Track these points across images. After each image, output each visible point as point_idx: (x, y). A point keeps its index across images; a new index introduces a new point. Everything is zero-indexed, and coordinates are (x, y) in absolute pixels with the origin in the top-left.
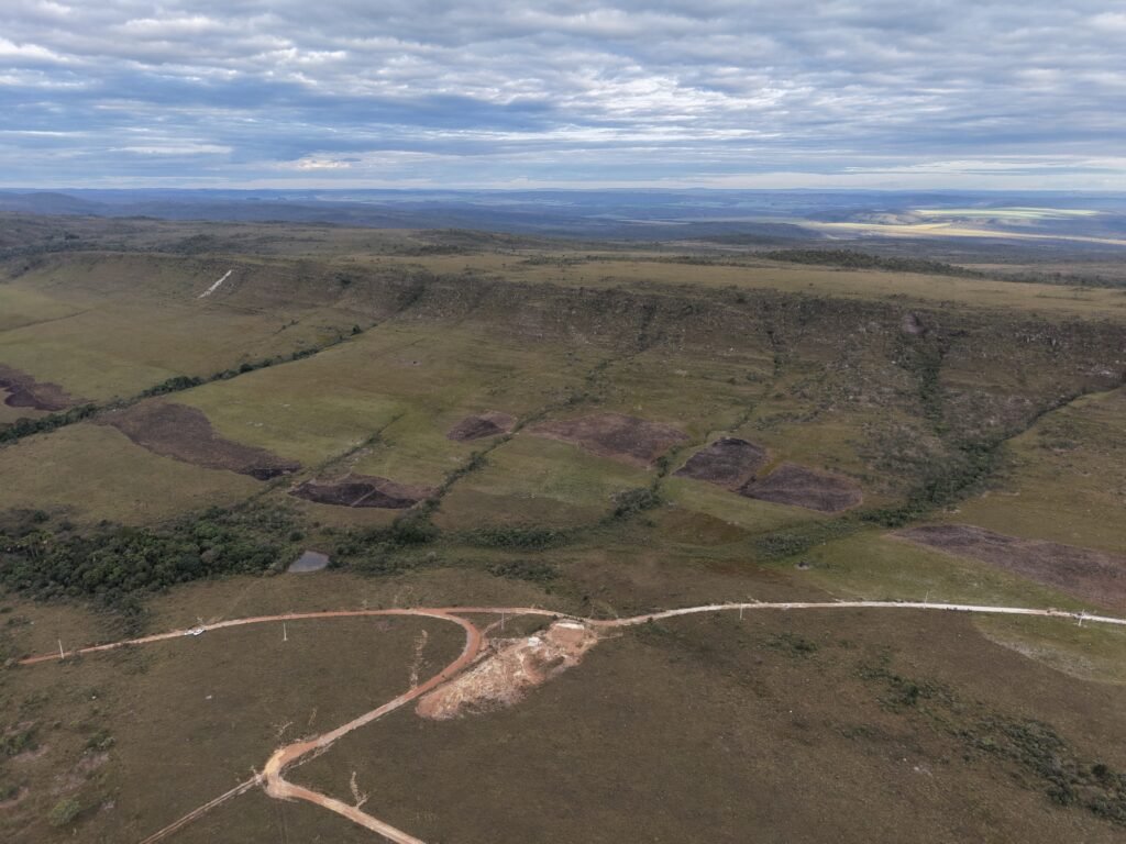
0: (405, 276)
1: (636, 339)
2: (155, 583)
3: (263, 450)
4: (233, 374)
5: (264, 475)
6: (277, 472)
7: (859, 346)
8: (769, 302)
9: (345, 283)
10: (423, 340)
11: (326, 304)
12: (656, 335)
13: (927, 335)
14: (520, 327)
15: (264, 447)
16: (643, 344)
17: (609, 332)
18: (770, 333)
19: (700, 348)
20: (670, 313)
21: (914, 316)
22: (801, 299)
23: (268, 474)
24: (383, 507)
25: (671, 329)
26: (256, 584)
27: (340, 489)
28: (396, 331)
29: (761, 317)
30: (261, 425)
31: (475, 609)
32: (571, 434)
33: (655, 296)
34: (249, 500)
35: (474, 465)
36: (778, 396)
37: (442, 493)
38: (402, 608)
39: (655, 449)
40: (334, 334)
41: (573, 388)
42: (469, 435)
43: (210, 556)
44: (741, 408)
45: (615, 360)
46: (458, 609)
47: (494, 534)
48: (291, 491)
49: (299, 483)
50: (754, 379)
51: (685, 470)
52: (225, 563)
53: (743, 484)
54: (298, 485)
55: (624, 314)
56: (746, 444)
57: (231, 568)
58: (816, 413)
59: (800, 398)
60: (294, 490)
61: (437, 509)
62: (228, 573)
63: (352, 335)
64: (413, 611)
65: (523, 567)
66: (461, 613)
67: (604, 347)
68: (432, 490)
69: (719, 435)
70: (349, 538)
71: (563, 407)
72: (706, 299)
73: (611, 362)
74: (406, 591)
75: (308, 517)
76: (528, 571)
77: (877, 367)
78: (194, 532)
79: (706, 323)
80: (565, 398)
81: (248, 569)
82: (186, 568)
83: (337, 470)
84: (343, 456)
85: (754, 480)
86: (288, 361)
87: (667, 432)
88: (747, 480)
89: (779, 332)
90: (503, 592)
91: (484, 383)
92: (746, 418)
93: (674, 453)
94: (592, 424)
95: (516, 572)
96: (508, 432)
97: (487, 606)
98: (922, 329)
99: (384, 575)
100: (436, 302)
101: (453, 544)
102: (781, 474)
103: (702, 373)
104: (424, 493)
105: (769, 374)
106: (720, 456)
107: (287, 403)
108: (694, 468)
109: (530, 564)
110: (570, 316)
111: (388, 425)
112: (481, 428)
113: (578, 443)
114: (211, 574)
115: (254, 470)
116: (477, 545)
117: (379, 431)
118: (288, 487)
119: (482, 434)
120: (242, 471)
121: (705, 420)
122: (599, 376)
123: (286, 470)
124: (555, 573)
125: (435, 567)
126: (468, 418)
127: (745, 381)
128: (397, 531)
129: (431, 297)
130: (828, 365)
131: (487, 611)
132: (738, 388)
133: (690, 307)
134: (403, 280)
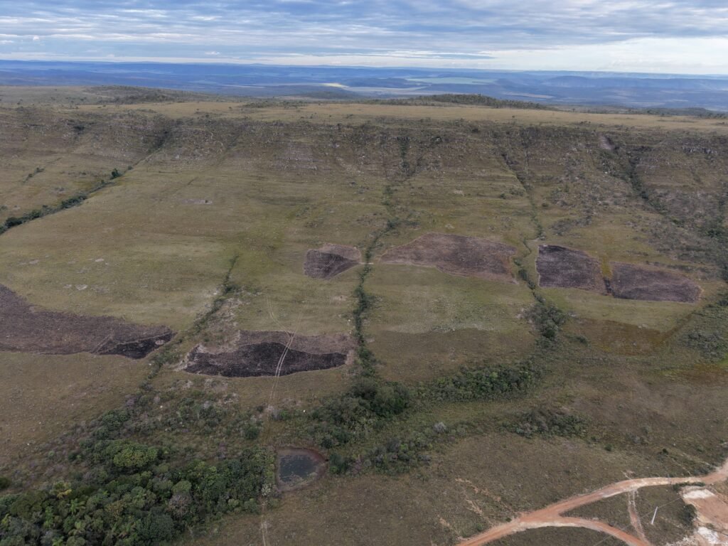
0: (145, 121)
1: (401, 166)
5: (135, 350)
7: (577, 163)
8: (496, 131)
9: (79, 129)
10: (196, 179)
11: (64, 150)
12: (416, 163)
13: (619, 151)
14: (291, 162)
16: (409, 170)
17: (374, 162)
18: (503, 155)
19: (459, 170)
20: (421, 143)
21: (606, 137)
23: (139, 347)
24: (314, 368)
25: (428, 156)
26: (266, 528)
27: (245, 355)
28: (160, 172)
29: (494, 143)
30: (85, 287)
31: (581, 499)
32: (418, 258)
33: (403, 130)
34: (144, 391)
35: (364, 303)
36: (545, 206)
37: (361, 341)
38: (502, 521)
39: (501, 263)
40: (92, 179)
41: (381, 214)
42: (327, 271)
43: (183, 505)
44: (526, 218)
45: (393, 186)
46: (563, 504)
47: (468, 383)
48: (186, 366)
49: (188, 354)
50: (515, 194)
51: (545, 280)
52: (203, 506)
53: (604, 287)
54: (188, 357)
55: (382, 146)
56: (564, 249)
57: (213, 511)
58: (589, 217)
59: (562, 206)
60: (189, 364)
61: (375, 361)
62: (214, 520)
63: (112, 179)
64: (519, 522)
65: (541, 419)
66: (575, 509)
67: (376, 175)
68: (349, 338)
69: (535, 244)
70: (316, 420)
71: (388, 233)
72: (448, 130)
73: (394, 188)
74: (470, 489)
75: (240, 399)
76: (556, 424)
77: (599, 177)
78: (111, 460)
79: (457, 150)
80: (381, 224)
81: (238, 506)
82: (157, 535)
83: (221, 331)
84: (212, 312)
85: (609, 282)
86: (57, 210)
87: (494, 246)
88: (602, 281)
89: (510, 154)
90: (570, 461)
91: (292, 216)
92: (539, 226)
93: (519, 265)
94: (428, 246)
95: (547, 429)
96: (363, 263)
97: (586, 490)
98: (614, 146)
99: (415, 469)
100: (191, 143)
101: (435, 403)
102: (621, 274)
103: (474, 191)
104: (342, 344)
105: (523, 188)
106: (557, 263)
107: (99, 258)
108: (552, 277)
109: (542, 414)
110: (335, 149)
111: (230, 270)
112: (332, 262)
113: (435, 267)
114: (191, 530)
115: (118, 346)
116: (462, 400)
117: (227, 278)
118: (179, 362)
119: (339, 269)
120: (103, 351)
121: (511, 231)
122: (392, 201)
123: (157, 340)
124: (578, 421)
125: (453, 441)
126: (309, 253)
127: (510, 195)
128: (367, 399)
129: (184, 139)
130: (563, 178)
131: (597, 498)
132: (511, 202)
133: (438, 137)
134: (144, 124)
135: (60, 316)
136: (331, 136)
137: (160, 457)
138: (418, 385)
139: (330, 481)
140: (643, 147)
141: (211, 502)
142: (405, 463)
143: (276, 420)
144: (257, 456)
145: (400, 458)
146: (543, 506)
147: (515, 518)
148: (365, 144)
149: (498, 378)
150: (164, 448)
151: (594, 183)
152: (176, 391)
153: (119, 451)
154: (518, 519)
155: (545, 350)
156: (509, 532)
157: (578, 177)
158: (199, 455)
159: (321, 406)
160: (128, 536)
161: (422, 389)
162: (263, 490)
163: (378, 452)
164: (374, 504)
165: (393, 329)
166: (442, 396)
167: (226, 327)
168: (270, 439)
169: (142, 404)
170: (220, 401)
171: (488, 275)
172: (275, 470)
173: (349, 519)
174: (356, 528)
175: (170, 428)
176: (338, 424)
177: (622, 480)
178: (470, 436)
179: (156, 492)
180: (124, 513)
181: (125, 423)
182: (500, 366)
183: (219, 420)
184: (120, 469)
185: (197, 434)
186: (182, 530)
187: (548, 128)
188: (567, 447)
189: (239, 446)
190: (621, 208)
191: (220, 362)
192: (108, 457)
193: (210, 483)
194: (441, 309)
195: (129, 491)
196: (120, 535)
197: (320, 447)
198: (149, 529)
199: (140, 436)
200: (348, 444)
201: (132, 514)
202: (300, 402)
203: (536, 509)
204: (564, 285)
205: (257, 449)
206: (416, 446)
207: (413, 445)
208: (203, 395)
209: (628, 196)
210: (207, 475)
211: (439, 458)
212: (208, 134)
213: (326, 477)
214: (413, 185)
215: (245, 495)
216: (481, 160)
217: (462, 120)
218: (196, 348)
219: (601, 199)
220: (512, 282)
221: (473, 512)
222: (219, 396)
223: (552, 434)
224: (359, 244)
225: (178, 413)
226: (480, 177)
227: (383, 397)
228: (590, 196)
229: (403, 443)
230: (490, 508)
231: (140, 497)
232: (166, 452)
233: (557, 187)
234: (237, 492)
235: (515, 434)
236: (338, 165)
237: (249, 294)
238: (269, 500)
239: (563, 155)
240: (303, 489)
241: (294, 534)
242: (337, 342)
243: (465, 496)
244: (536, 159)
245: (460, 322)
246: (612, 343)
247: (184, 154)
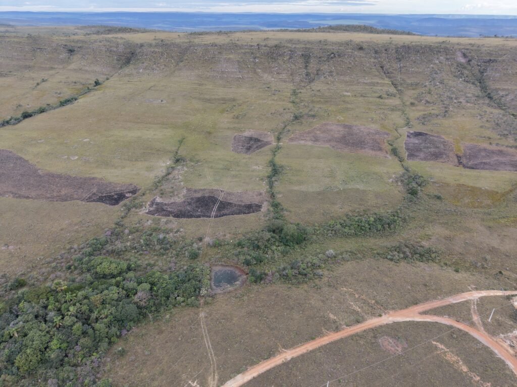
0: (118, 45)
1: (304, 75)
3: (93, 178)
4: (18, 121)
7: (439, 72)
8: (377, 49)
9: (71, 51)
10: (154, 86)
11: (61, 67)
12: (315, 73)
13: (471, 63)
14: (223, 72)
15: (93, 176)
16: (310, 78)
17: (284, 72)
18: (382, 67)
19: (347, 78)
20: (320, 58)
21: (462, 52)
22: (394, 46)
23: (115, 198)
24: (239, 213)
25: (325, 67)
26: (203, 316)
27: (190, 204)
28: (129, 81)
29: (375, 58)
30: (77, 158)
31: (435, 303)
32: (316, 140)
33: (306, 48)
34: (117, 226)
35: (276, 170)
36: (412, 104)
37: (273, 196)
38: (375, 316)
39: (379, 143)
40: (81, 87)
41: (289, 109)
42: (249, 149)
43: (144, 299)
44: (398, 113)
45: (298, 89)
46: (422, 306)
47: (351, 225)
48: (147, 211)
49: (149, 203)
50: (390, 95)
51: (411, 156)
52: (159, 300)
53: (456, 160)
54: (149, 205)
55: (290, 60)
56: (426, 134)
57: (166, 304)
58: (446, 111)
59: (425, 104)
60: (149, 210)
61: (283, 209)
62: (167, 310)
63: (95, 86)
64: (388, 317)
65: (407, 250)
66: (430, 310)
67: (285, 82)
68: (264, 194)
69: (404, 131)
70: (240, 247)
71: (294, 122)
72: (340, 48)
73: (299, 91)
74: (351, 295)
75: (186, 233)
76: (417, 253)
77: (455, 83)
78: (95, 270)
79: (346, 63)
80: (289, 116)
81: (183, 302)
82: (127, 318)
83: (172, 188)
84: (166, 176)
85: (460, 157)
86: (57, 107)
87: (373, 132)
88: (455, 157)
89: (387, 66)
90: (427, 278)
91: (223, 111)
92: (407, 118)
93: (391, 145)
94: (324, 132)
95: (410, 256)
96: (274, 144)
97: (439, 297)
98: (467, 60)
99: (311, 281)
100: (150, 60)
101: (326, 238)
102: (470, 151)
103: (359, 93)
104: (259, 197)
105: (395, 91)
106: (421, 144)
107: (86, 138)
108: (416, 154)
109: (406, 246)
110: (255, 63)
111: (179, 147)
112: (252, 142)
113: (329, 146)
114: (150, 316)
115: (99, 197)
116: (347, 236)
117: (177, 153)
118: (142, 207)
119: (257, 147)
120: (89, 200)
121: (386, 121)
122: (297, 100)
123: (127, 193)
124: (434, 251)
125: (339, 263)
126: (235, 137)
127: (386, 96)
128: (276, 234)
129: (145, 57)
130: (427, 84)
131: (448, 303)
132: (386, 101)
133: (332, 53)
134: (117, 47)
135: (60, 176)
136: (252, 53)
137: (129, 269)
138: (314, 225)
139: (249, 288)
140: (490, 60)
141: (164, 298)
142: (304, 277)
143: (211, 247)
144: (198, 269)
145: (300, 273)
146: (406, 307)
147: (385, 314)
148: (278, 59)
149: (374, 222)
150: (131, 263)
151: (451, 87)
152: (140, 227)
153: (100, 264)
154: (387, 315)
155: (410, 204)
156: (380, 324)
157: (439, 82)
158: (156, 268)
159: (244, 238)
160: (106, 317)
161: (317, 228)
162: (201, 292)
163: (284, 269)
164: (281, 303)
165: (296, 188)
166: (331, 233)
167: (176, 185)
168: (207, 259)
169: (116, 234)
170: (171, 234)
171: (368, 152)
172: (210, 280)
173: (263, 312)
174: (268, 318)
175: (136, 251)
176: (255, 250)
177: (467, 291)
178: (352, 260)
179: (126, 290)
180: (103, 303)
181: (104, 247)
182: (375, 214)
183: (171, 246)
184: (102, 276)
185: (155, 255)
186: (145, 316)
187: (417, 46)
188: (425, 269)
189: (185, 264)
190: (471, 105)
191: (171, 208)
192: (92, 268)
193: (164, 285)
194: (332, 175)
195: (107, 289)
196: (101, 317)
197: (242, 264)
198: (121, 313)
199: (115, 255)
200: (263, 263)
201: (109, 304)
202: (229, 235)
203: (401, 309)
204: (425, 159)
205: (197, 265)
206: (312, 266)
207: (310, 265)
208: (159, 229)
209: (477, 97)
210: (162, 280)
211: (329, 274)
212: (162, 54)
213: (246, 285)
214: (314, 89)
215: (189, 295)
216: (364, 70)
217: (351, 41)
218: (155, 199)
219: (456, 99)
220: (386, 157)
221: (354, 310)
222: (171, 230)
223: (414, 260)
224: (272, 130)
225: (142, 241)
226: (364, 83)
227: (288, 231)
228: (447, 96)
229: (302, 263)
230: (366, 308)
231: (113, 293)
232: (133, 266)
233: (423, 90)
234: (183, 292)
235: (386, 260)
236: (258, 75)
237: (192, 164)
238: (205, 298)
239: (428, 66)
240: (229, 292)
241: (224, 320)
242: (255, 197)
243: (348, 300)
244: (407, 70)
245: (346, 184)
246: (462, 200)
247: (145, 69)
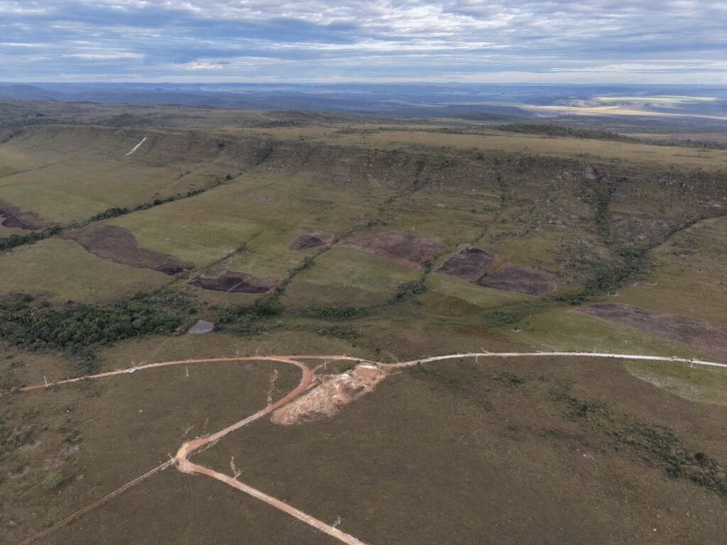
0: (260, 141)
1: (412, 183)
2: (104, 340)
3: (170, 255)
4: (149, 206)
5: (171, 271)
6: (180, 270)
7: (557, 188)
8: (499, 159)
9: (221, 146)
10: (272, 184)
11: (208, 160)
12: (425, 181)
13: (602, 181)
14: (335, 175)
16: (416, 186)
17: (394, 179)
18: (499, 179)
19: (453, 189)
20: (434, 166)
22: (519, 157)
23: (174, 270)
24: (249, 292)
25: (435, 177)
26: (168, 341)
27: (220, 281)
28: (254, 178)
29: (493, 169)
30: (168, 239)
32: (368, 246)
33: (424, 155)
34: (162, 288)
35: (307, 265)
36: (503, 221)
37: (285, 283)
38: (262, 356)
39: (424, 255)
40: (214, 180)
41: (370, 216)
42: (303, 247)
43: (139, 324)
44: (479, 229)
45: (397, 197)
46: (297, 356)
47: (321, 310)
48: (189, 282)
49: (194, 277)
50: (487, 210)
51: (442, 269)
52: (148, 327)
53: (479, 278)
55: (404, 167)
56: (482, 251)
57: (152, 331)
58: (529, 232)
59: (516, 222)
60: (191, 281)
61: (283, 293)
62: (150, 334)
63: (225, 180)
66: (300, 359)
67: (390, 188)
68: (280, 281)
69: (465, 247)
70: (226, 311)
71: (363, 228)
72: (459, 156)
73: (396, 199)
74: (264, 345)
75: (201, 298)
77: (568, 202)
79: (458, 173)
80: (365, 222)
81: (162, 332)
83: (218, 269)
84: (222, 260)
85: (486, 275)
86: (185, 198)
87: (431, 244)
88: (482, 275)
89: (505, 178)
90: (326, 346)
91: (312, 213)
92: (482, 235)
93: (436, 258)
94: (382, 240)
96: (329, 245)
97: (316, 355)
98: (598, 176)
99: (250, 336)
100: (280, 159)
101: (293, 315)
102: (503, 271)
103: (454, 206)
105: (499, 206)
106: (465, 260)
107: (185, 225)
108: (448, 268)
109: (342, 328)
110: (368, 168)
111: (250, 240)
112: (311, 242)
114: (139, 334)
115: (165, 268)
117: (245, 244)
118: (187, 279)
120: (157, 269)
121: (456, 236)
122: (386, 208)
123: (185, 268)
124: (359, 334)
125: (282, 330)
126: (302, 236)
127: (482, 211)
129: (277, 155)
130: (536, 201)
131: (316, 358)
132: (478, 215)
133: (447, 162)
134: (259, 144)
140: (624, 178)
141: (152, 327)
142: (247, 333)
143: (209, 309)
144: (187, 319)
146: (287, 355)
148: (392, 165)
151: (560, 206)
152: (176, 290)
153: (131, 304)
154: (270, 357)
155: (388, 304)
156: (259, 359)
157: (550, 200)
162: (177, 329)
165: (309, 281)
167: (222, 267)
168: (200, 315)
169: (157, 292)
171: (403, 261)
173: (201, 344)
174: (200, 347)
178: (292, 330)
183: (183, 304)
185: (169, 307)
186: (136, 334)
188: (333, 342)
189: (184, 315)
190: (565, 227)
191: (206, 282)
194: (349, 275)
200: (231, 322)
202: (229, 304)
203: (282, 355)
204: (451, 273)
205: (190, 317)
208: (185, 293)
209: (583, 219)
211: (267, 335)
214: (410, 198)
215: (169, 329)
216: (474, 182)
218: (200, 275)
219: (554, 219)
220: (416, 267)
221: (254, 351)
222: (192, 295)
224: (337, 233)
226: (467, 195)
228: (547, 216)
229: (255, 326)
230: (262, 352)
233: (527, 207)
236: (367, 180)
237: (248, 253)
238: (176, 333)
239: (547, 181)
241: (176, 344)
242: (272, 283)
243: (258, 347)
244: (524, 184)
245: (353, 283)
247: (274, 166)
